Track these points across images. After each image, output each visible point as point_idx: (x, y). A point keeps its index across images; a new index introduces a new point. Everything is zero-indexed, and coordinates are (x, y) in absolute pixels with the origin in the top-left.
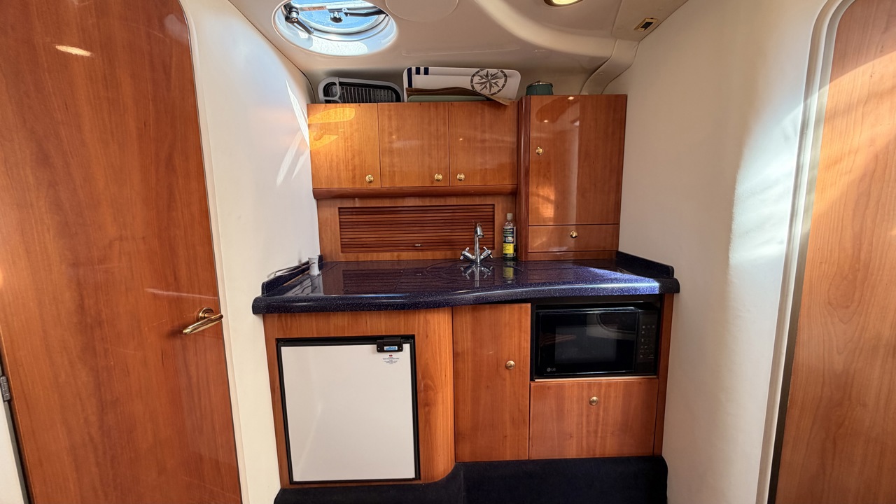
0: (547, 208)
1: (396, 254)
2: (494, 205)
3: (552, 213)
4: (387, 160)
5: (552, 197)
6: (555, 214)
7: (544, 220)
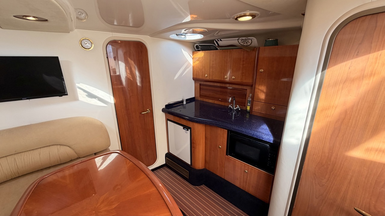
0: (262, 95)
1: (213, 101)
2: (247, 89)
3: (264, 97)
4: (211, 70)
5: (265, 91)
6: (265, 98)
7: (261, 99)
